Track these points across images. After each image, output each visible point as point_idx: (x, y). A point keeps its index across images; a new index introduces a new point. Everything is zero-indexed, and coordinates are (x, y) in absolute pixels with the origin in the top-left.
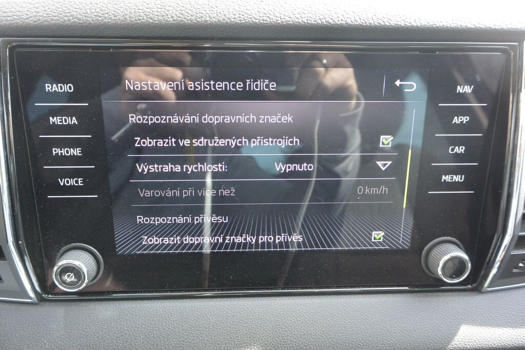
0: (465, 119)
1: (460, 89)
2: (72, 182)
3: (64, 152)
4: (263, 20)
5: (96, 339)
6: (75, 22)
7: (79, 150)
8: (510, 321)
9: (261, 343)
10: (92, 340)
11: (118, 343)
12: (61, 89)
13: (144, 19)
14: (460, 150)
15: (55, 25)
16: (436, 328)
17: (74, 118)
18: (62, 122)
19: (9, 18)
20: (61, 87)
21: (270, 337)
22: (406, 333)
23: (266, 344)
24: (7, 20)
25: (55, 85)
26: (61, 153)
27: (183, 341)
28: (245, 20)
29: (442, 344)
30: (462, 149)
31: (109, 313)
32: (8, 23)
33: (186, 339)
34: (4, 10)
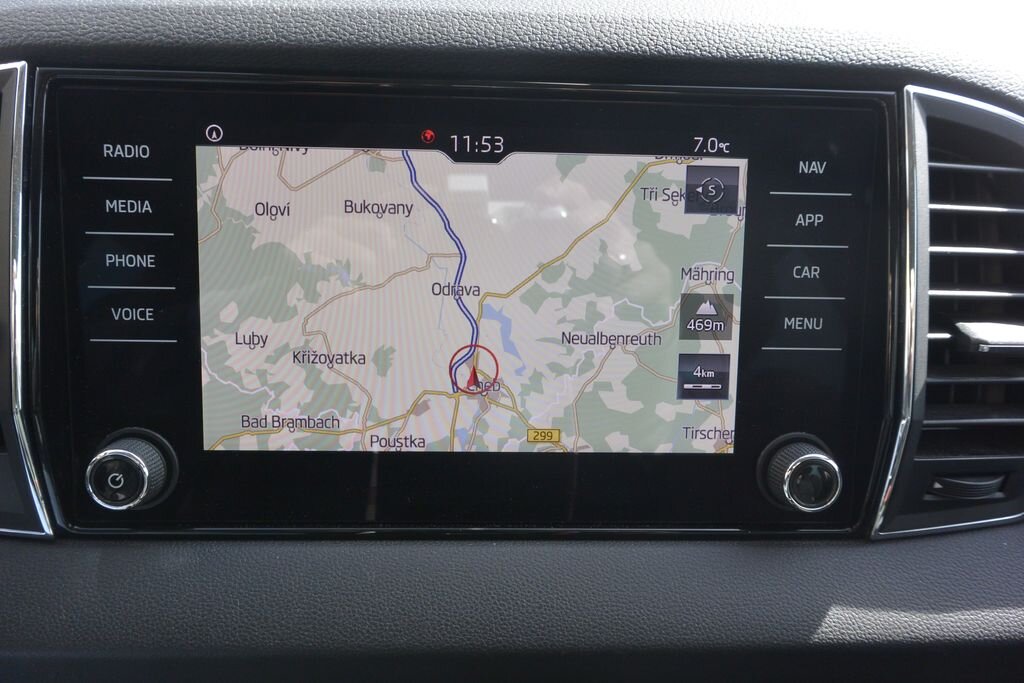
0: (817, 219)
1: (803, 167)
2: (134, 314)
3: (124, 260)
4: (467, 43)
5: (154, 605)
6: (161, 41)
7: (151, 258)
8: (925, 592)
9: (459, 621)
10: (147, 606)
11: (193, 613)
12: (129, 153)
13: (273, 39)
14: (813, 273)
15: (128, 45)
16: (785, 601)
17: (147, 202)
18: (126, 208)
19: (54, 34)
20: (129, 149)
21: (476, 610)
22: (730, 609)
23: (467, 623)
24: (50, 37)
25: (119, 146)
26: (120, 263)
27: (315, 613)
28: (438, 42)
29: (797, 631)
30: (816, 270)
31: (181, 560)
32: (51, 41)
33: (320, 610)
34: (47, 21)
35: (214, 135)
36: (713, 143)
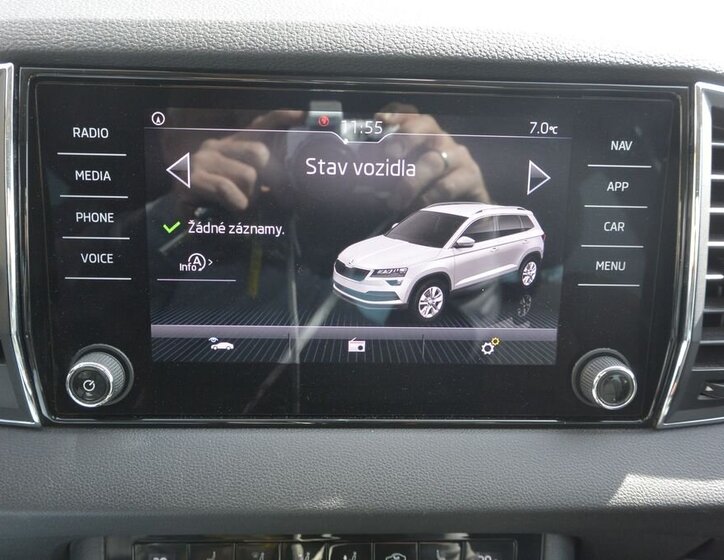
0: (624, 186)
1: (614, 145)
2: (98, 258)
3: (90, 217)
4: (356, 50)
5: (119, 477)
6: (117, 48)
7: (111, 216)
9: (347, 489)
10: (114, 478)
11: (149, 483)
12: (93, 134)
13: (205, 46)
14: (619, 227)
15: (92, 51)
16: (591, 475)
17: (107, 173)
18: (91, 177)
19: (34, 42)
20: (93, 131)
21: (360, 481)
22: (550, 480)
23: (353, 491)
24: (31, 44)
25: (85, 129)
26: (87, 219)
27: (239, 483)
28: (333, 49)
29: (600, 497)
30: (621, 225)
31: (137, 443)
32: (32, 48)
33: (243, 481)
34: (27, 31)
35: (158, 120)
36: (545, 126)
